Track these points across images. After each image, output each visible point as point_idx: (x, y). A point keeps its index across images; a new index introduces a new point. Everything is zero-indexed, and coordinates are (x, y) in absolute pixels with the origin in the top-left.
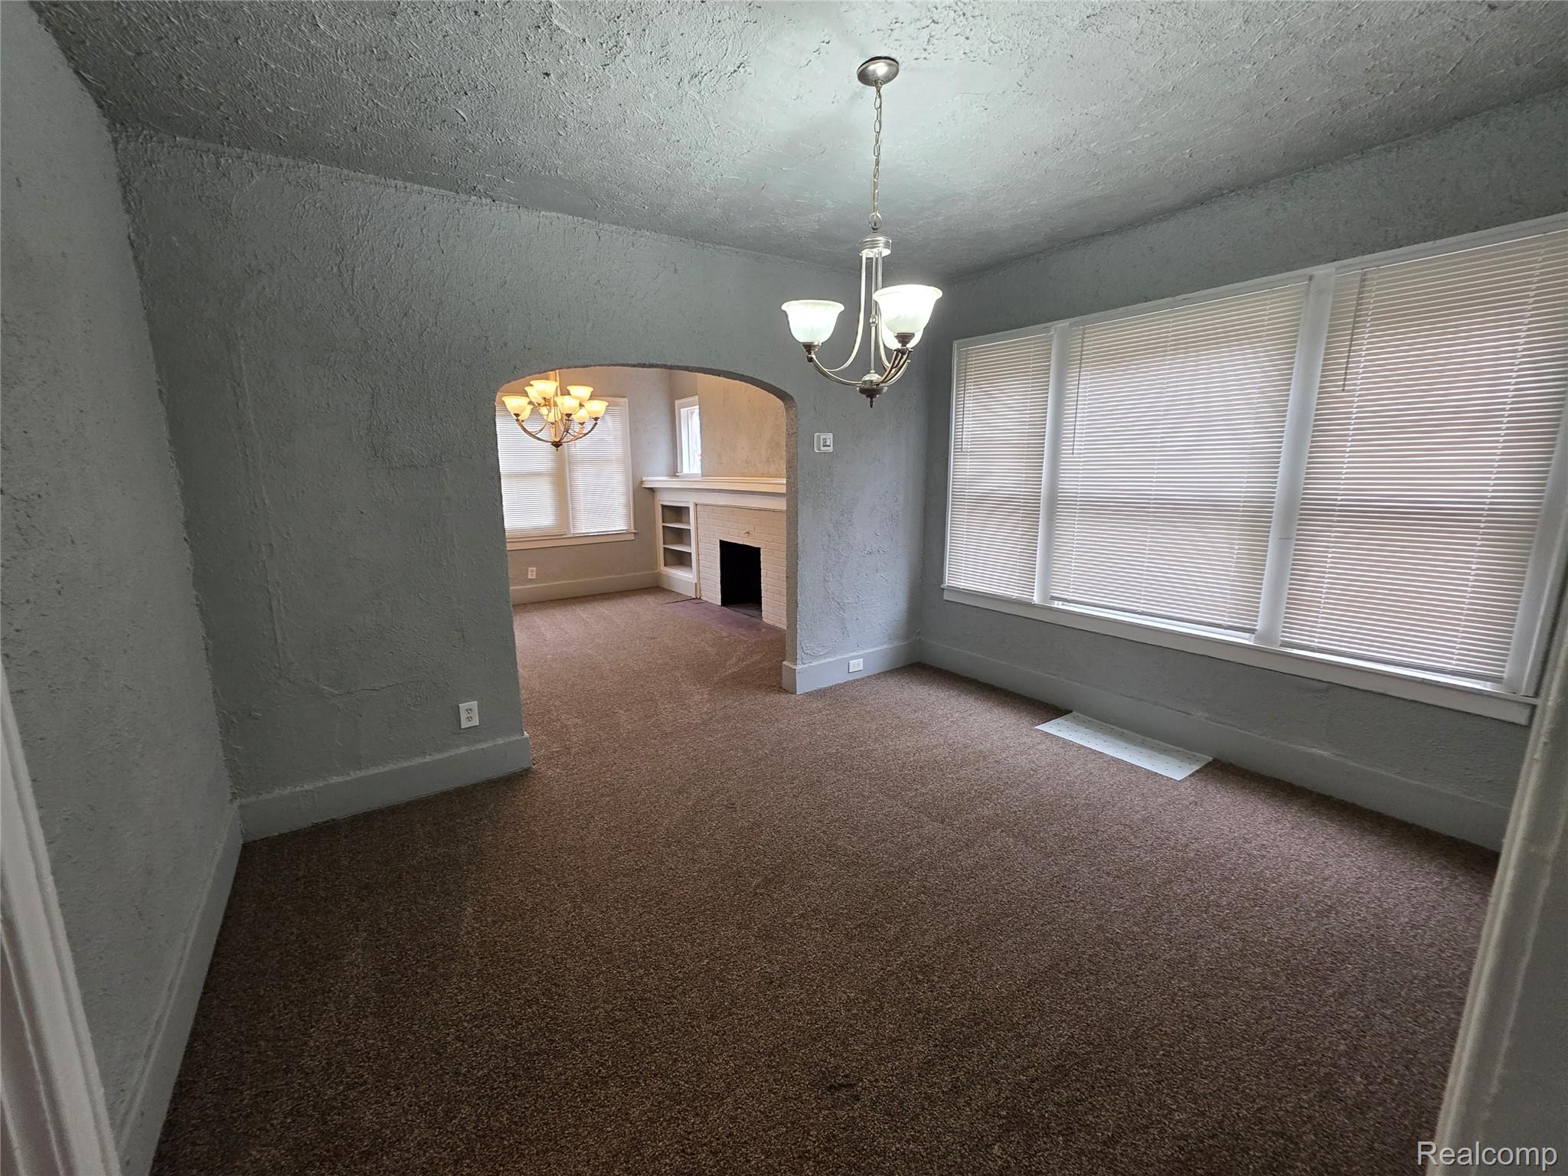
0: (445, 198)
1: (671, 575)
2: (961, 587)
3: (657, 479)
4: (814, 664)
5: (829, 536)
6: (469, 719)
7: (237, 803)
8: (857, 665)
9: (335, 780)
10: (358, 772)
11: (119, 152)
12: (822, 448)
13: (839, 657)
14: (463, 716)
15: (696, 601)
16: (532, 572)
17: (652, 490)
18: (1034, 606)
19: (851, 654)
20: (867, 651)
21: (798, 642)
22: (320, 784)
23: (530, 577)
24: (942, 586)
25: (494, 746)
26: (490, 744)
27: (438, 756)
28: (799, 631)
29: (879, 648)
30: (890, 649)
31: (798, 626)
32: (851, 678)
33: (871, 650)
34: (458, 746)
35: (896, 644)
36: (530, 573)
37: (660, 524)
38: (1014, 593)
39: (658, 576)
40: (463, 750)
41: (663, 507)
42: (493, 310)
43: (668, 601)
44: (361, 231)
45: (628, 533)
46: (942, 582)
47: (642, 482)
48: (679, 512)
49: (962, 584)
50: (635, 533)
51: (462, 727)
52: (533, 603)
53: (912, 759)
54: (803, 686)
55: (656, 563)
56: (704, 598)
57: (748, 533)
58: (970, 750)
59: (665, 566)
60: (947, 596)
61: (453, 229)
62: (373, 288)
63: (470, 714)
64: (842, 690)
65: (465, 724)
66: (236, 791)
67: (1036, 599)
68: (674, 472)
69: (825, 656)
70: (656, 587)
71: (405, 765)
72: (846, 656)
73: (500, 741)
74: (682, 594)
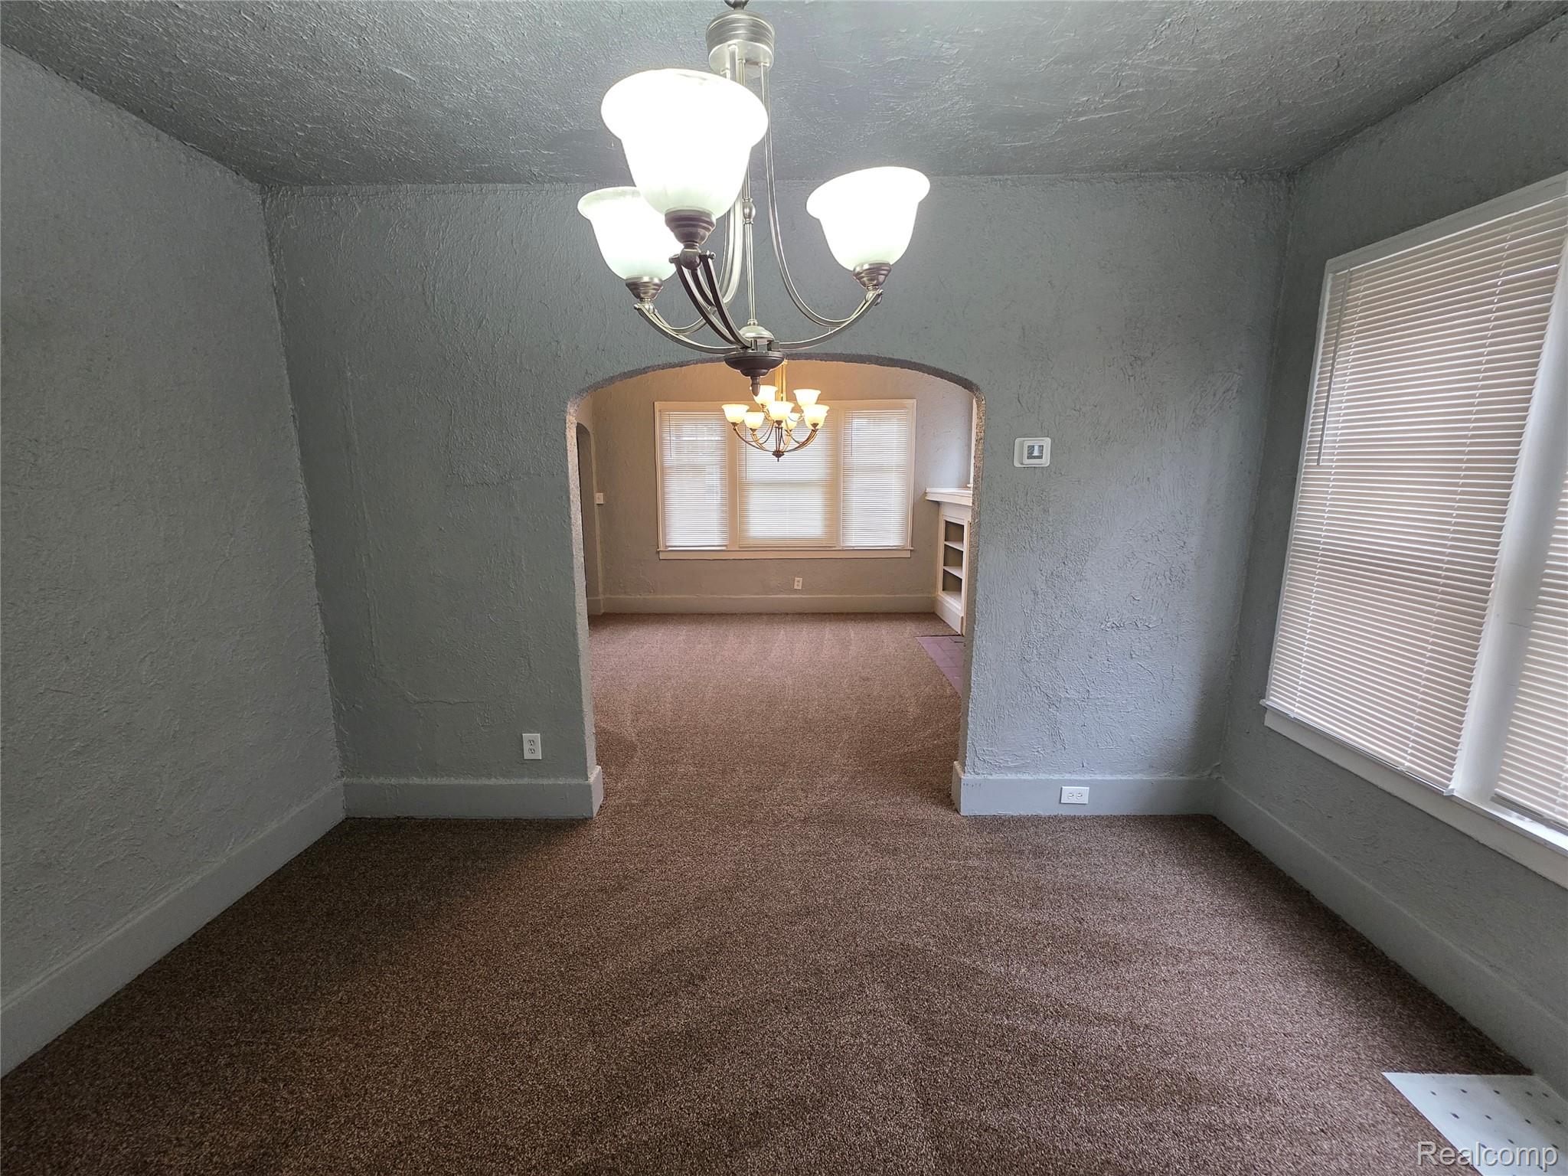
1: (945, 602)
2: (1292, 716)
3: (942, 491)
4: (995, 777)
5: (1036, 593)
6: (532, 751)
7: (340, 782)
8: (1077, 795)
9: (416, 781)
10: (434, 779)
12: (1027, 461)
13: (1043, 776)
14: (526, 746)
17: (938, 503)
18: (1451, 799)
19: (1067, 776)
20: (1099, 777)
21: (969, 741)
22: (403, 781)
23: (795, 587)
24: (1261, 702)
25: (554, 784)
26: (551, 781)
28: (971, 726)
29: (1126, 778)
30: (1165, 781)
31: (969, 719)
32: (1064, 812)
33: (1109, 777)
34: (522, 776)
35: (1163, 776)
36: (796, 583)
37: (942, 542)
39: (931, 601)
40: (525, 781)
41: (945, 522)
45: (903, 550)
46: (1263, 695)
47: (926, 493)
48: (955, 530)
49: (1296, 711)
50: (911, 550)
51: (525, 758)
54: (972, 803)
55: (935, 586)
59: (943, 590)
60: (1269, 721)
63: (533, 746)
64: (1032, 830)
65: (527, 755)
67: (1459, 784)
68: (965, 483)
69: (1017, 769)
70: (930, 615)
71: (471, 783)
72: (1056, 777)
73: (561, 781)
74: (950, 627)
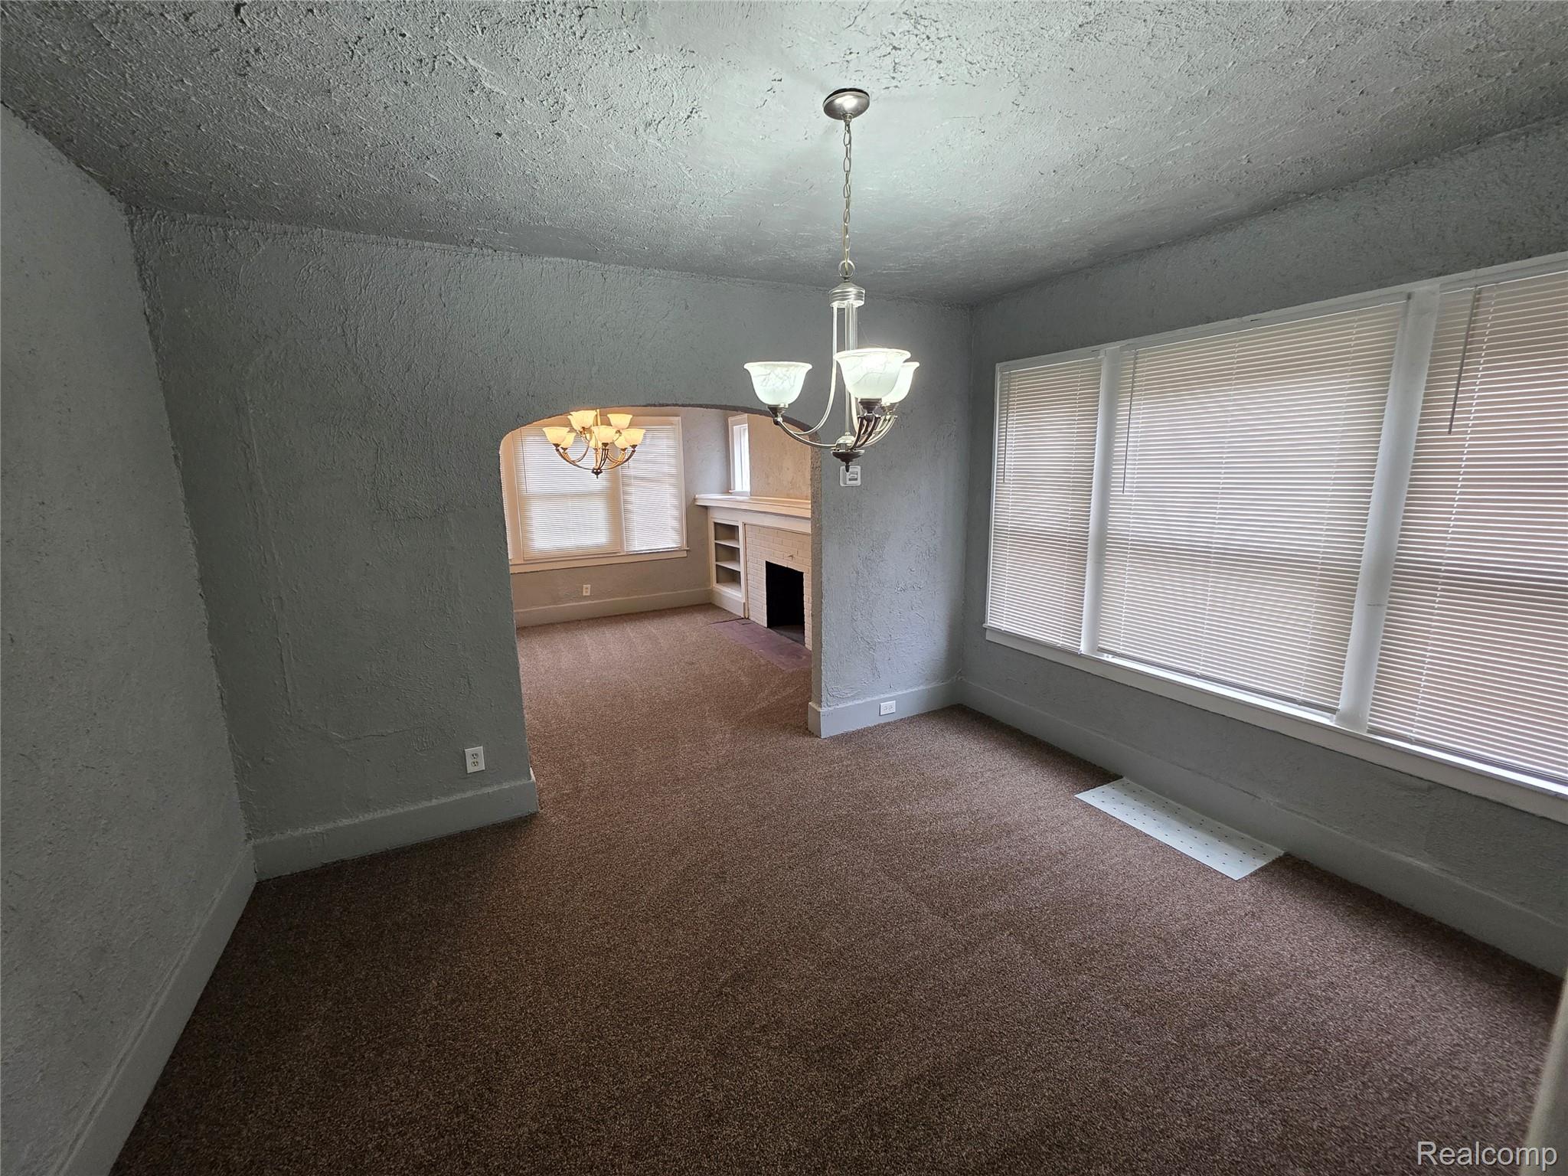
0: (446, 252)
1: (721, 593)
2: (1003, 629)
3: (710, 497)
4: (840, 706)
5: (858, 573)
6: (475, 764)
7: (250, 845)
8: (889, 708)
9: (345, 822)
10: (366, 815)
11: (135, 233)
12: (848, 482)
13: (869, 699)
14: (469, 761)
15: (743, 621)
16: (587, 590)
17: (706, 507)
18: (1081, 656)
19: (882, 696)
20: (900, 693)
21: (823, 684)
22: (330, 826)
23: (584, 594)
24: (984, 625)
25: (500, 790)
26: (496, 788)
27: (443, 800)
28: (823, 673)
29: (910, 690)
30: (928, 690)
31: (822, 668)
32: (883, 721)
33: (905, 692)
34: (464, 791)
35: (933, 685)
36: (584, 591)
37: (712, 541)
38: (1060, 641)
39: (711, 593)
40: (469, 794)
41: (716, 524)
42: (496, 359)
43: (716, 621)
44: (363, 291)
45: (680, 550)
46: (984, 621)
47: (695, 500)
48: (731, 531)
49: (1005, 626)
50: (687, 550)
51: (469, 772)
52: (588, 620)
53: (927, 829)
54: (828, 729)
55: (709, 579)
56: (752, 619)
57: (792, 556)
58: (994, 822)
59: (717, 582)
60: (989, 637)
61: (455, 281)
62: (376, 345)
63: (476, 758)
64: (870, 736)
65: (471, 769)
66: (251, 832)
67: (1083, 648)
68: (727, 488)
69: (853, 698)
70: (708, 605)
71: (412, 809)
72: (876, 698)
73: (506, 786)
74: (732, 613)
